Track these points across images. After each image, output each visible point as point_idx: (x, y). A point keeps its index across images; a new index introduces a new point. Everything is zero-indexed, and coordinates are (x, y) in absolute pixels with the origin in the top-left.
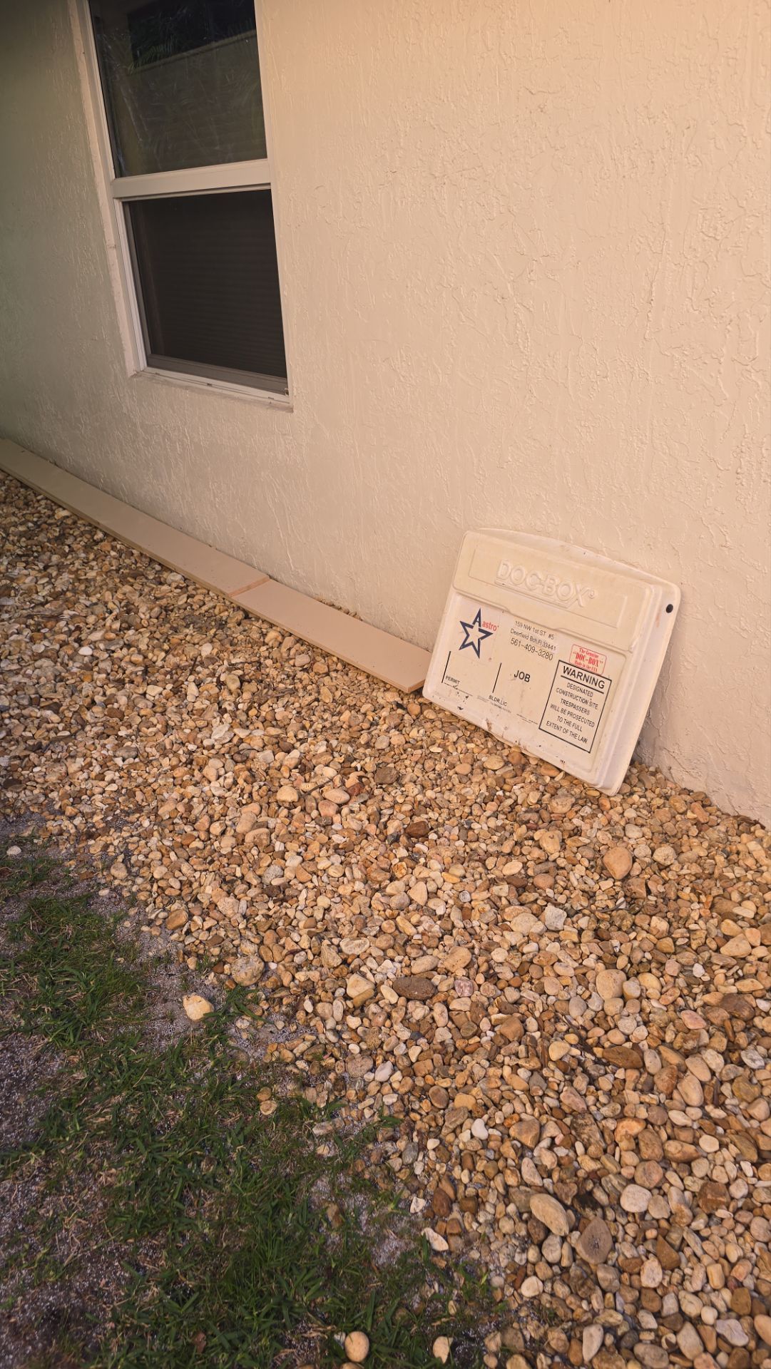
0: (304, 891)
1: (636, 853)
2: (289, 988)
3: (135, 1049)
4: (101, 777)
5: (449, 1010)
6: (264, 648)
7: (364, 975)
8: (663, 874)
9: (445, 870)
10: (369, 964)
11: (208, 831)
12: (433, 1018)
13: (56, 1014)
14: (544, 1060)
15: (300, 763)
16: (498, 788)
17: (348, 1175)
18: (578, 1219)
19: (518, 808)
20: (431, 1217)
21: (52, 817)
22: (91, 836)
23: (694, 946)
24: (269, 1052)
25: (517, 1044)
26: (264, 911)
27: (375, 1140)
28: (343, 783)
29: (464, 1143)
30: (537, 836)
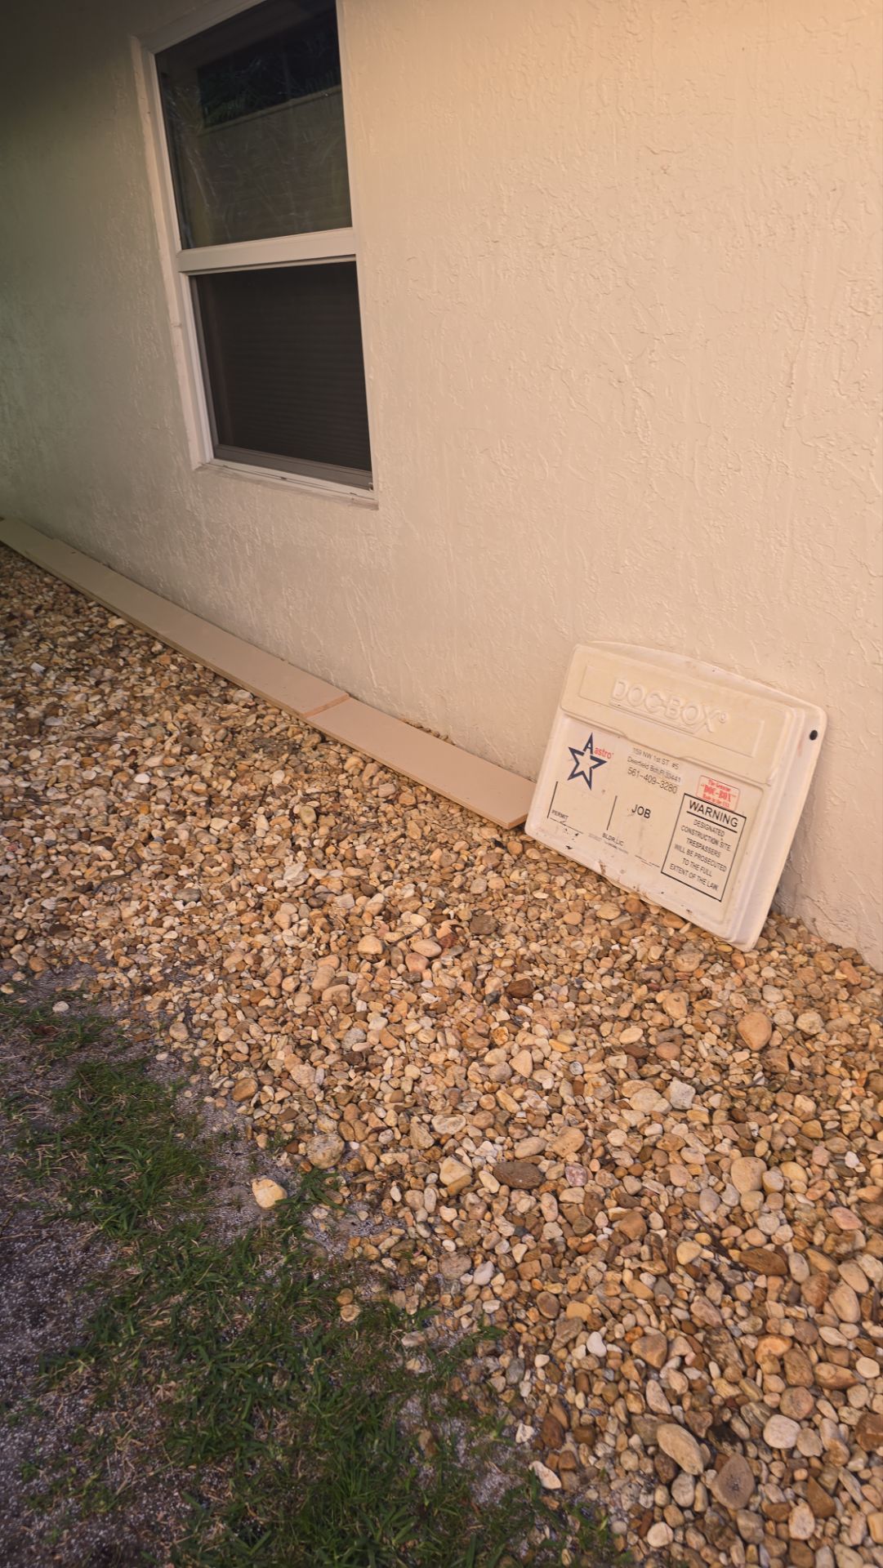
0: (390, 1059)
1: (776, 1019)
2: (373, 1172)
3: (197, 1240)
4: (158, 923)
5: (559, 1202)
6: (343, 776)
7: (459, 1159)
8: (808, 1045)
9: (553, 1037)
10: (465, 1145)
11: (280, 987)
12: (540, 1211)
13: (108, 1198)
14: (672, 1263)
15: (385, 909)
16: (613, 942)
17: (444, 1395)
18: (714, 1455)
19: (637, 964)
20: (542, 1448)
21: (104, 968)
22: (147, 991)
23: (846, 1131)
24: (350, 1247)
25: (639, 1244)
26: (344, 1082)
27: (474, 1355)
28: (434, 933)
29: (579, 1361)
30: (660, 998)
